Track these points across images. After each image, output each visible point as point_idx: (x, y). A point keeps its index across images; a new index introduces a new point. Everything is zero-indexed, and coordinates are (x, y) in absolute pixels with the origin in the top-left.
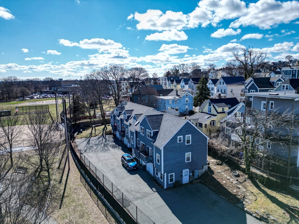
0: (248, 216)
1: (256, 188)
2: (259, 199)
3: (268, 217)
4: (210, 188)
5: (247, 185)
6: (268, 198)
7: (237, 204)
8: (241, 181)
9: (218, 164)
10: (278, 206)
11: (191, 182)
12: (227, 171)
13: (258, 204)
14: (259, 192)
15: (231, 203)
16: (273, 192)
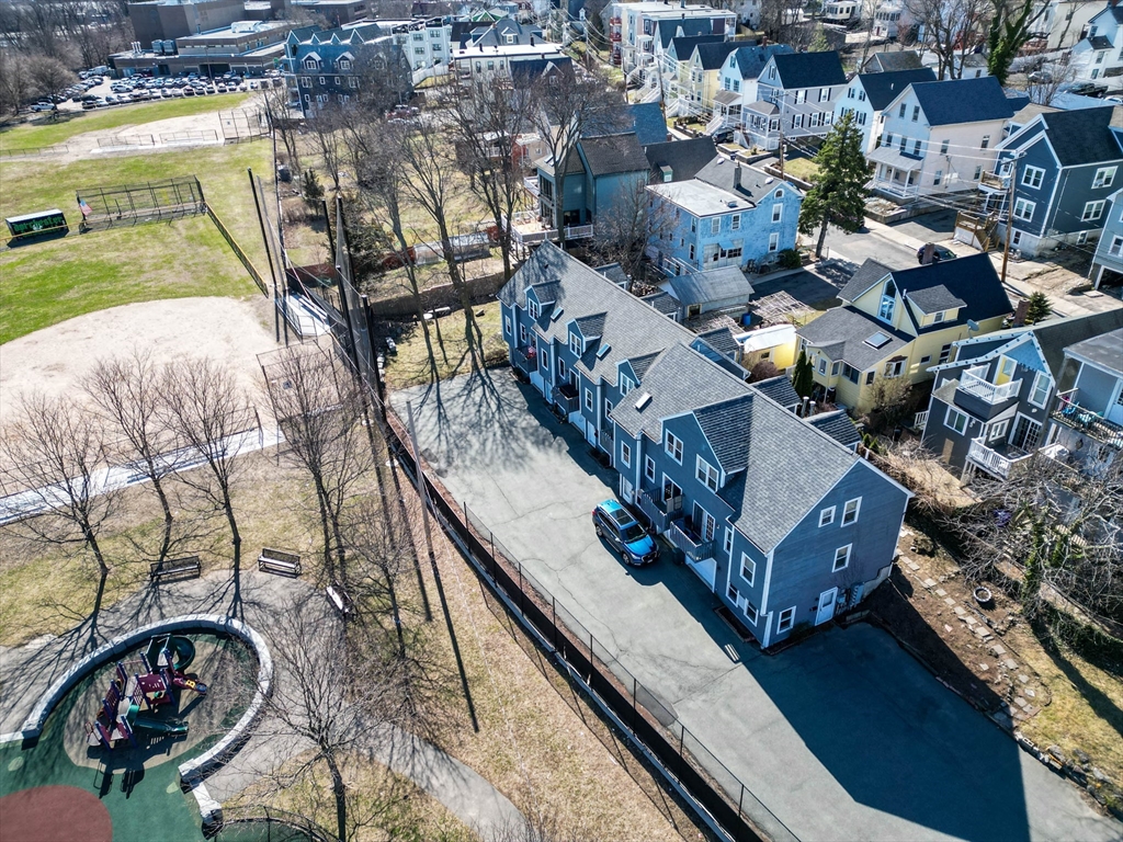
0: (1024, 757)
1: (1046, 656)
2: (1056, 699)
3: (1087, 770)
4: (901, 645)
5: (1018, 642)
6: (1084, 696)
7: (992, 714)
8: (1001, 627)
9: (922, 552)
10: (1115, 726)
11: (839, 619)
12: (952, 583)
13: (1054, 720)
14: (1056, 671)
15: (974, 707)
16: (1099, 671)
